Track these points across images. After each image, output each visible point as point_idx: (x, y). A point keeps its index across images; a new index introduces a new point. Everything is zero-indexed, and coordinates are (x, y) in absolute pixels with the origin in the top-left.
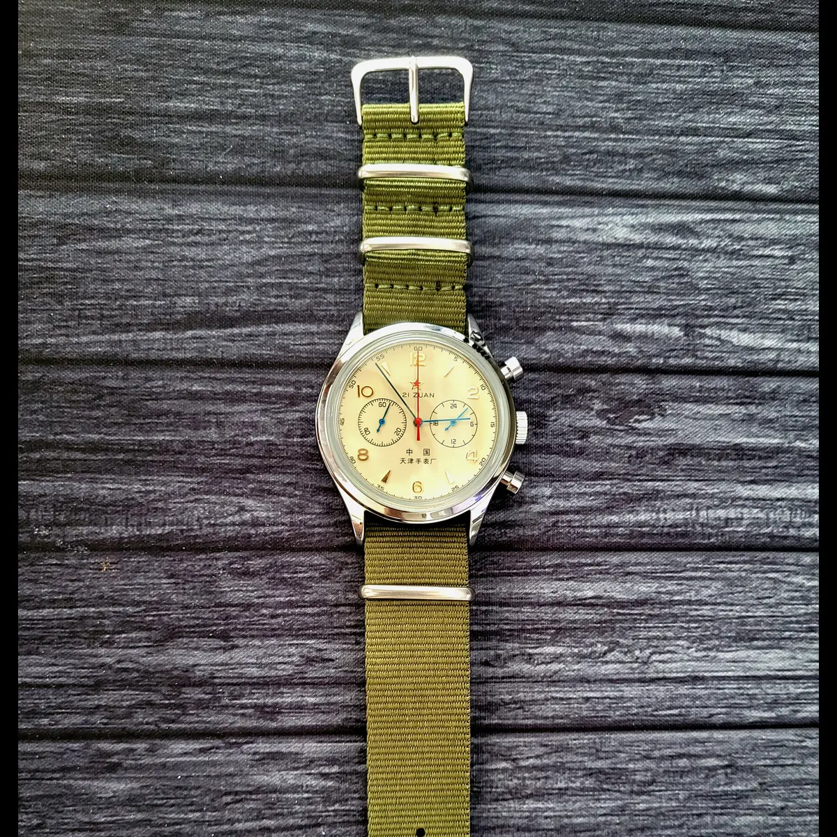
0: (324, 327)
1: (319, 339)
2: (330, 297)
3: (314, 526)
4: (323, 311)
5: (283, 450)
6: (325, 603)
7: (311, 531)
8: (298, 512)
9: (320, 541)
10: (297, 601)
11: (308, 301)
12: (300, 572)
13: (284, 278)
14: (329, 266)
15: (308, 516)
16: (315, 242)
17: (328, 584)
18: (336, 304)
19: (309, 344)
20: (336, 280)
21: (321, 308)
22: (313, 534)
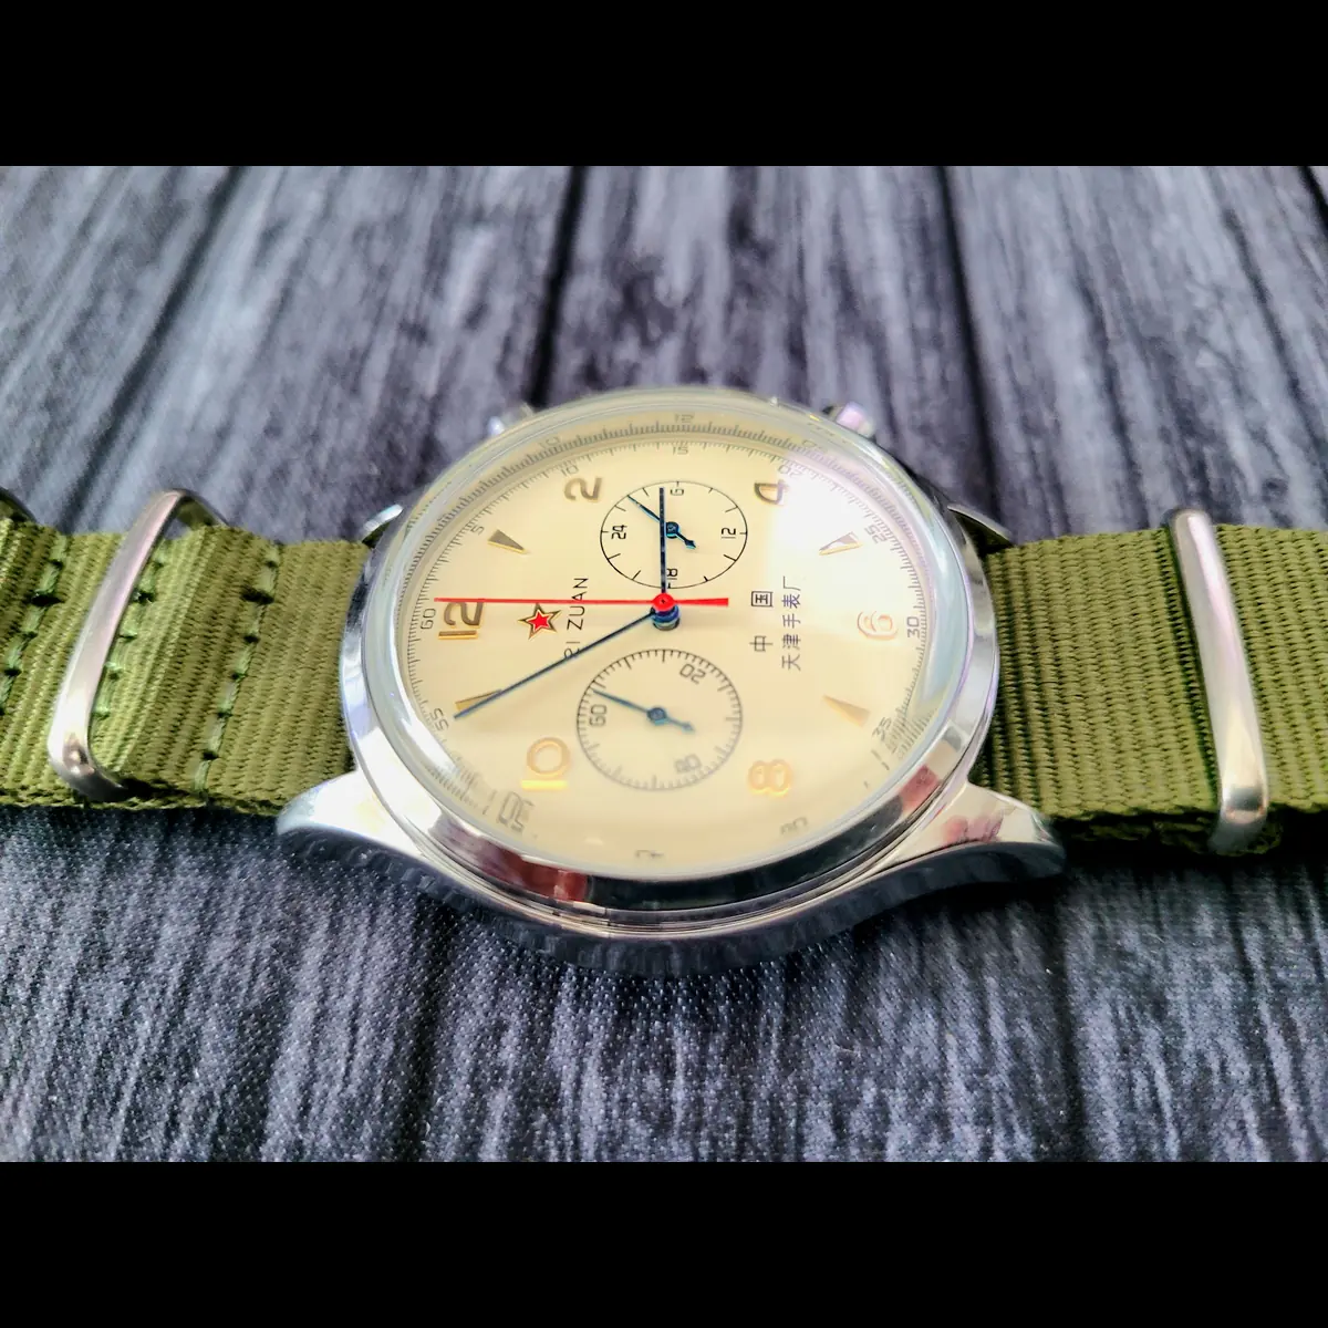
0: (307, 977)
1: (341, 996)
2: (219, 950)
3: (986, 1039)
4: (254, 978)
5: (714, 1141)
6: (1246, 1010)
7: (1002, 1052)
8: (940, 1095)
9: (1035, 1021)
10: (1260, 1107)
11: (211, 1026)
12: (1154, 1092)
13: (119, 1096)
14: (121, 950)
15: (952, 1058)
16: (34, 990)
17: (1178, 998)
18: (243, 935)
19: (354, 1029)
20: (168, 932)
21: (246, 979)
22: (1016, 1045)
